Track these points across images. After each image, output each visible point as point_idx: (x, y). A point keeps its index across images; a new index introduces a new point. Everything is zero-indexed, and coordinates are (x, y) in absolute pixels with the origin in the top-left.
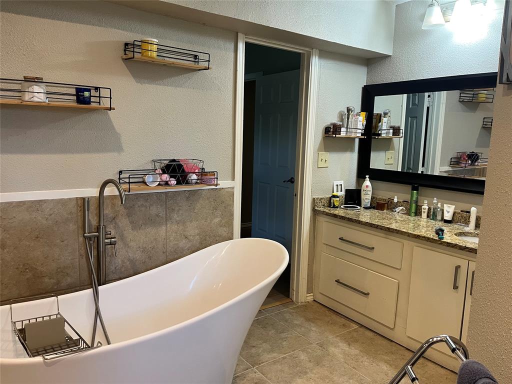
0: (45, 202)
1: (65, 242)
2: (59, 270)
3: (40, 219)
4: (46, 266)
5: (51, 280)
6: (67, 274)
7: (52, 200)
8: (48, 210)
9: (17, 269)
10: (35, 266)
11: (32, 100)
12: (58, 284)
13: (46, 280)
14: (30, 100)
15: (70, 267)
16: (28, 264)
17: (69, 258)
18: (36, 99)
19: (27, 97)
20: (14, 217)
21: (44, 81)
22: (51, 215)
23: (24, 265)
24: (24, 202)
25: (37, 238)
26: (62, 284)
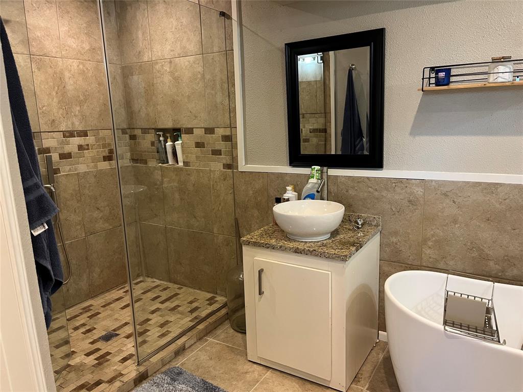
0: (501, 186)
1: (516, 231)
2: (506, 258)
3: (494, 202)
4: (493, 249)
5: (497, 266)
6: (514, 264)
7: (510, 184)
8: (503, 194)
9: (465, 245)
10: (481, 247)
11: (496, 81)
12: (503, 272)
13: (491, 263)
14: (494, 82)
15: (518, 258)
16: (475, 243)
17: (519, 249)
18: (500, 80)
19: (492, 78)
20: (469, 196)
21: (512, 59)
22: (505, 200)
23: (472, 243)
24: (479, 184)
25: (488, 220)
26: (507, 274)
